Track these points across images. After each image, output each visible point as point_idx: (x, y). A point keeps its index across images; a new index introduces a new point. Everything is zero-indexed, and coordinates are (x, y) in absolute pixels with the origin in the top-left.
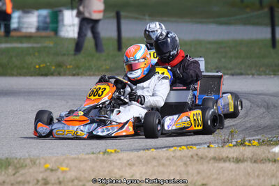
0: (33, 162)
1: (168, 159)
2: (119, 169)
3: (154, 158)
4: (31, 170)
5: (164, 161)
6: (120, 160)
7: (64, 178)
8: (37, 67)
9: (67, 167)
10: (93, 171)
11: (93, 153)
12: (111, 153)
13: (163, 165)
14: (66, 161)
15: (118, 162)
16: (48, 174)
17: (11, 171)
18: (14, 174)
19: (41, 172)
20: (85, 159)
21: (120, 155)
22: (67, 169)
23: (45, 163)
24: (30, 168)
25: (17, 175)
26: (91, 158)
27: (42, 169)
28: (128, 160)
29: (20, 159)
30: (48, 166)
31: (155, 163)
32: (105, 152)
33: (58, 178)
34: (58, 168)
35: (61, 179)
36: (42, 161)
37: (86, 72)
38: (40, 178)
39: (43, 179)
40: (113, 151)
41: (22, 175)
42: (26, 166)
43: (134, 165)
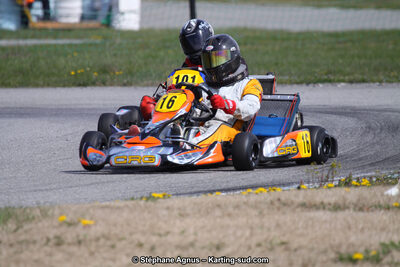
0: (45, 214)
1: (237, 207)
2: (166, 222)
3: (219, 206)
4: (40, 224)
5: (231, 210)
6: (168, 208)
7: (85, 236)
8: (73, 73)
9: (91, 219)
10: (128, 225)
11: (133, 199)
12: (158, 198)
13: (229, 215)
14: (91, 211)
15: (165, 212)
16: (64, 229)
17: (11, 225)
18: (15, 231)
19: (54, 227)
20: (118, 208)
21: (169, 202)
22: (91, 222)
23: (61, 214)
24: (40, 221)
25: (20, 231)
26: (127, 206)
27: (55, 223)
28: (179, 209)
29: (27, 208)
30: (64, 218)
31: (218, 212)
32: (150, 198)
33: (78, 236)
34: (79, 222)
35: (81, 237)
36: (57, 212)
37: (142, 80)
38: (51, 236)
39: (57, 237)
40: (161, 195)
41: (26, 232)
42: (34, 218)
43: (188, 215)
